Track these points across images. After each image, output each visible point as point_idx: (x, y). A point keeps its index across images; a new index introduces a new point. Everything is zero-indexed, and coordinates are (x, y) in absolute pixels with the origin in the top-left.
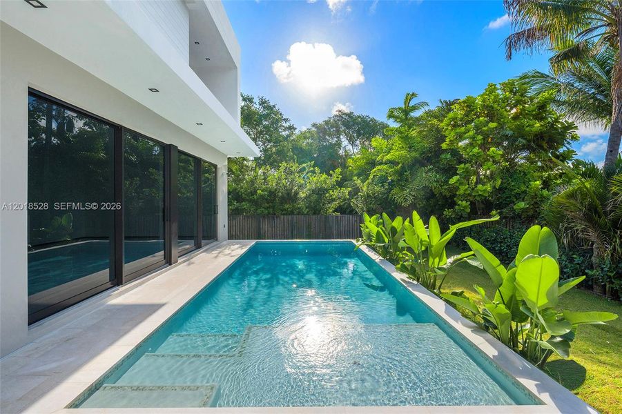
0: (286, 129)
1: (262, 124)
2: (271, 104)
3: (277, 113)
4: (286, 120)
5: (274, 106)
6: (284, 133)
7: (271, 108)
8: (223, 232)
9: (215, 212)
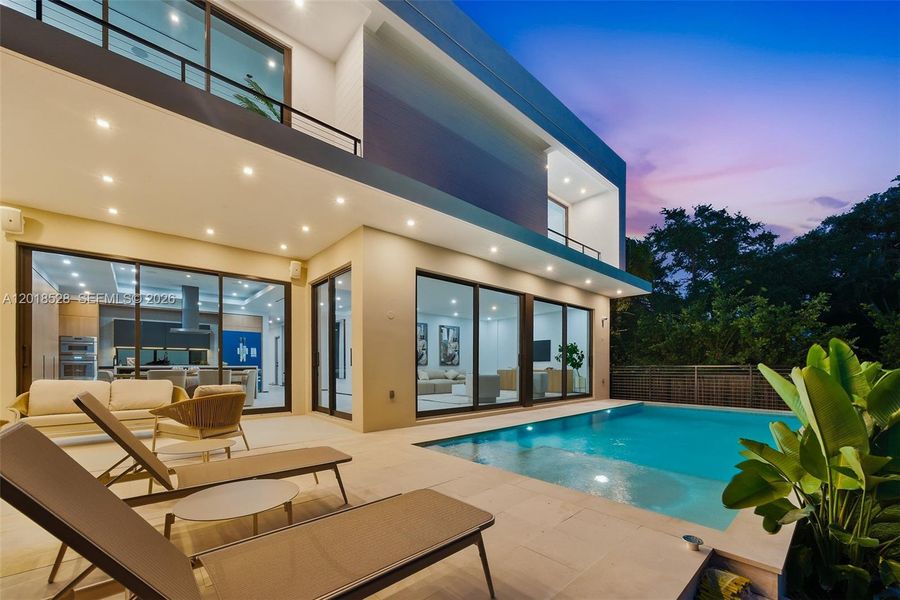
6: (749, 248)
8: (600, 387)
9: (590, 364)
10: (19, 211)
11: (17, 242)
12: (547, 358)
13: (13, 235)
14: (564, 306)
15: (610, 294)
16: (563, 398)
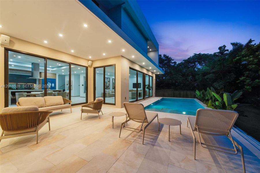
1: (164, 62)
4: (173, 60)
5: (168, 56)
6: (172, 64)
8: (154, 94)
9: (152, 89)
10: (9, 37)
11: (5, 48)
12: (140, 88)
13: (4, 45)
14: (149, 76)
15: (156, 73)
16: (149, 97)
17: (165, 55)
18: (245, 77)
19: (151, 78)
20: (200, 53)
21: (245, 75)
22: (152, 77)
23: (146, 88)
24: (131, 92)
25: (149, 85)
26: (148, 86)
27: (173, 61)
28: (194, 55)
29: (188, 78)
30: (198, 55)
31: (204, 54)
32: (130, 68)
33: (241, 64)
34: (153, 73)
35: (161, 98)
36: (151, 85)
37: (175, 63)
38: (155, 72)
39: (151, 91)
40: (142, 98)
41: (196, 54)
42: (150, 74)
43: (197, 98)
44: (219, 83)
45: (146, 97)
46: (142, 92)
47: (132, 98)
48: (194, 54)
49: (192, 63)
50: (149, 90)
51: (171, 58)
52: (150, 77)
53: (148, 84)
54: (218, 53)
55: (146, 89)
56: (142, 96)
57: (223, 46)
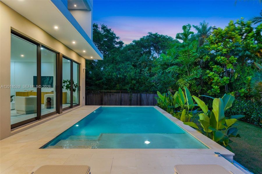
0: (117, 43)
1: (103, 40)
2: (108, 28)
3: (112, 34)
4: (117, 38)
5: (110, 29)
6: (116, 46)
7: (108, 31)
8: (83, 101)
9: (79, 90)
14: (72, 61)
15: (87, 58)
16: (71, 107)
17: (105, 27)
18: (213, 72)
19: (75, 66)
20: (156, 34)
21: (213, 70)
22: (79, 64)
23: (65, 87)
24: (23, 98)
25: (72, 82)
26: (68, 83)
27: (117, 41)
28: (148, 35)
29: (143, 71)
30: (154, 35)
31: (162, 36)
32: (13, 32)
33: (209, 53)
34: (79, 55)
35: (98, 107)
36: (76, 82)
37: (121, 43)
38: (86, 54)
39: (75, 94)
40: (54, 110)
41: (151, 34)
42: (74, 57)
43: (158, 105)
44: (184, 80)
45: (64, 106)
46: (54, 96)
47: (28, 112)
48: (149, 33)
49: (145, 47)
50: (73, 90)
51: (115, 34)
52: (74, 63)
53: (69, 79)
54: (182, 34)
55: (64, 90)
56: (55, 106)
57: (188, 26)
